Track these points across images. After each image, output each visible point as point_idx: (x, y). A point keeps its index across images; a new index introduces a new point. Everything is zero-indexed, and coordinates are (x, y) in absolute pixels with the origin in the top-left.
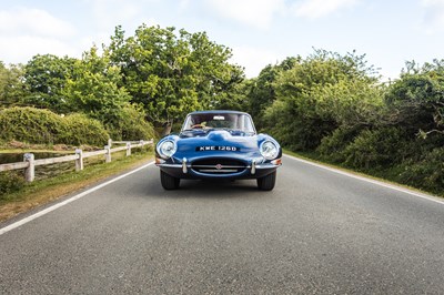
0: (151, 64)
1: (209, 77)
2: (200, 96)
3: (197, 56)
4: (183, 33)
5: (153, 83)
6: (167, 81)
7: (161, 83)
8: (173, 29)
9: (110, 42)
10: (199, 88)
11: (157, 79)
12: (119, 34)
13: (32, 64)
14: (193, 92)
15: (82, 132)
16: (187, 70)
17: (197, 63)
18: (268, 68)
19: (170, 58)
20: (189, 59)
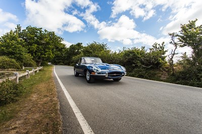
2: (53, 52)
3: (51, 39)
4: (46, 31)
5: (35, 46)
6: (40, 47)
7: (37, 47)
8: (41, 28)
9: (15, 30)
10: (53, 50)
11: (36, 45)
12: (19, 28)
14: (50, 51)
15: (7, 64)
16: (48, 43)
17: (51, 41)
18: (73, 45)
19: (41, 39)
20: (49, 40)
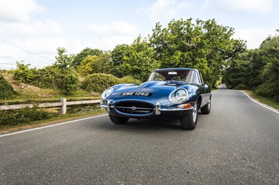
0: (177, 44)
1: (216, 49)
2: (210, 63)
3: (208, 36)
4: (198, 22)
5: (177, 56)
6: (186, 54)
7: (182, 56)
8: (190, 20)
10: (209, 57)
11: (180, 53)
12: (158, 27)
13: (115, 50)
14: (204, 60)
16: (201, 45)
17: (208, 41)
19: (188, 39)
20: (202, 38)
